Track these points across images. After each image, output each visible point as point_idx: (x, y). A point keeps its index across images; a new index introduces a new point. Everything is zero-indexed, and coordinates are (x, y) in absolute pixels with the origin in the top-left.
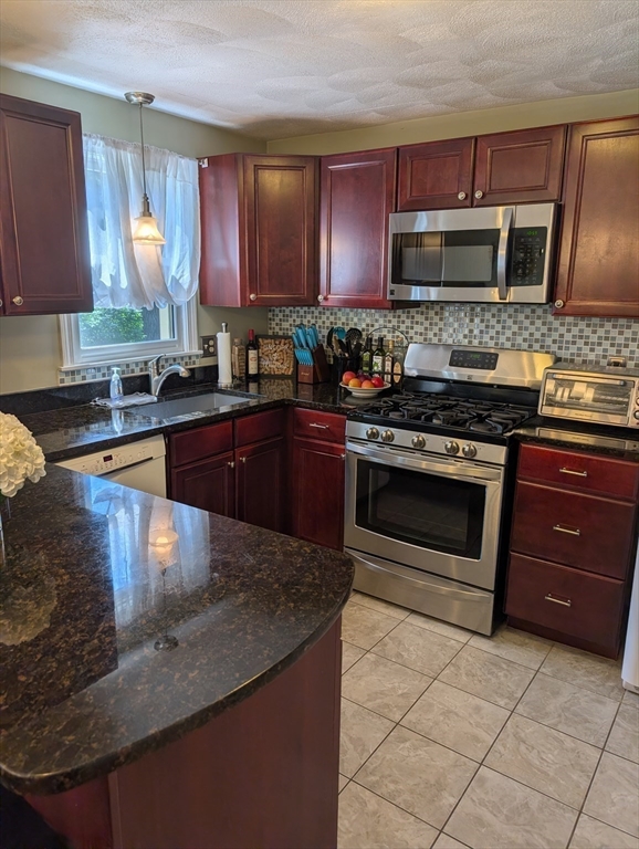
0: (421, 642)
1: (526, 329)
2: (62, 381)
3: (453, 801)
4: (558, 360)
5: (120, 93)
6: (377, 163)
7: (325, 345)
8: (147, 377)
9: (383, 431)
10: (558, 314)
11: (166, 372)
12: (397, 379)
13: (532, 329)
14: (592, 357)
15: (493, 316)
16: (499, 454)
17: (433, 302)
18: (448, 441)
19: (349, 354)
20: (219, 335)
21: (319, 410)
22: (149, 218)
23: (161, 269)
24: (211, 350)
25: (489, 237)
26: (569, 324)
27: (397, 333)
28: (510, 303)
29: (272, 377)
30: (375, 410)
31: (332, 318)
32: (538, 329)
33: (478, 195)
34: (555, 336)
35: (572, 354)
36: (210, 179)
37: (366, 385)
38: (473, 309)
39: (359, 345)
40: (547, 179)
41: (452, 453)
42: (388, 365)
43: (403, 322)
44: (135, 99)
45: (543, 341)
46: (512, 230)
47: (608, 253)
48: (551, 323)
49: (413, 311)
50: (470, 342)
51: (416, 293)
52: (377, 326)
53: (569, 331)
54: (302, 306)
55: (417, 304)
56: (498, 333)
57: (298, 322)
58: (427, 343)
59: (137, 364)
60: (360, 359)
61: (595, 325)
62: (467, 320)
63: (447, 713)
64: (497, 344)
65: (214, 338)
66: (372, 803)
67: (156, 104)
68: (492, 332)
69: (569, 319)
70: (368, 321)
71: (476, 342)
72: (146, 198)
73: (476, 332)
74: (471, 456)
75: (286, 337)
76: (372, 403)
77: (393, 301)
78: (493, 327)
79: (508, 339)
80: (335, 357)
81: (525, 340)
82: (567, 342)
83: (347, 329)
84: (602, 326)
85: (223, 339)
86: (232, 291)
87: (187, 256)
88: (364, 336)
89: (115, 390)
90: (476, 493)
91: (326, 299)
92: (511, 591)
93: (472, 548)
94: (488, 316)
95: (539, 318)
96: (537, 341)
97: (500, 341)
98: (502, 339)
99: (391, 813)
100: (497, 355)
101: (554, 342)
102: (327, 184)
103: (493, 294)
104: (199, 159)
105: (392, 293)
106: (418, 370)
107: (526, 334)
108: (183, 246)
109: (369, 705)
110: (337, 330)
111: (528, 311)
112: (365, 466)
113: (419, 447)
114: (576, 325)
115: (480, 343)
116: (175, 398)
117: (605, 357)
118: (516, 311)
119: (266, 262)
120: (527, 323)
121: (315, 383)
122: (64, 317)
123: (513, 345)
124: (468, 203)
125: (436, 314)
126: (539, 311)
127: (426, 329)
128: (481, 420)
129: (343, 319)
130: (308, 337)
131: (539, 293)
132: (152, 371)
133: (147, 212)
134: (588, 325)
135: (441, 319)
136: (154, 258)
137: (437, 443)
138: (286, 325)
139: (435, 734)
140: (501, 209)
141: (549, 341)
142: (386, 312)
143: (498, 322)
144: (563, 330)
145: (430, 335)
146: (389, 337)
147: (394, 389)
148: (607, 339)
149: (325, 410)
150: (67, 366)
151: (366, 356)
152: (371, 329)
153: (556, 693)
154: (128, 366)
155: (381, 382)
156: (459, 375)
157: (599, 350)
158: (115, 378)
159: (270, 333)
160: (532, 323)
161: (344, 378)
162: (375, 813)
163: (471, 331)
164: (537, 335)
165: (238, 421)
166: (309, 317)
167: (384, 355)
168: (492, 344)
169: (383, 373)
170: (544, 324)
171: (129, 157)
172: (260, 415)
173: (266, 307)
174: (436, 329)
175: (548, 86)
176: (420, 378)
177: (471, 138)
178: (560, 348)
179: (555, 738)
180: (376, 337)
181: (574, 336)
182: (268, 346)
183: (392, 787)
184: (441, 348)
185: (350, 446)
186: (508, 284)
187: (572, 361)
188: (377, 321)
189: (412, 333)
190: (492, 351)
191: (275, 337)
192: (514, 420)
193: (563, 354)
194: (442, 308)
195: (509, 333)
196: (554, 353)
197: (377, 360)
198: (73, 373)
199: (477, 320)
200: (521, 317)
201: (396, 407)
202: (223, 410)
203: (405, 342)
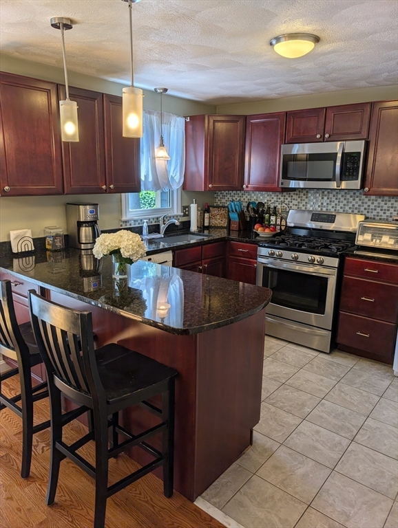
0: (294, 354)
1: (351, 202)
2: (121, 226)
3: (310, 410)
4: (367, 218)
5: (152, 88)
6: (276, 119)
7: (245, 210)
8: (159, 225)
9: (277, 252)
10: (366, 194)
11: (168, 223)
12: (283, 228)
13: (354, 202)
14: (384, 216)
15: (334, 196)
16: (335, 262)
17: (302, 189)
18: (310, 257)
19: (259, 215)
20: (192, 205)
21: (243, 242)
22: (162, 147)
23: (167, 172)
24: (187, 213)
25: (331, 157)
26: (373, 200)
27: (284, 205)
28: (342, 189)
29: (216, 227)
30: (273, 242)
31: (249, 197)
32: (357, 203)
33: (327, 136)
34: (366, 206)
35: (374, 215)
36: (190, 127)
37: (267, 231)
38: (323, 192)
39: (263, 211)
40: (361, 129)
41: (312, 262)
42: (279, 221)
43: (287, 199)
44: (159, 91)
45: (360, 209)
46: (343, 153)
47: (391, 164)
48: (363, 200)
49: (292, 193)
50: (321, 209)
51: (293, 184)
52: (273, 201)
53: (373, 203)
54: (233, 191)
55: (294, 190)
56: (336, 204)
57: (230, 199)
58: (299, 210)
59: (153, 219)
60: (264, 218)
61: (386, 201)
62: (320, 198)
63: (307, 381)
64: (335, 210)
65: (188, 207)
66: (273, 409)
67: (168, 92)
68: (333, 204)
69: (373, 197)
70: (268, 198)
71: (324, 209)
72: (162, 138)
73: (325, 204)
74: (321, 264)
75: (224, 207)
76: (271, 239)
77: (282, 188)
78: (334, 202)
79: (341, 208)
80: (250, 217)
81: (350, 208)
82: (372, 209)
83: (257, 202)
84: (390, 201)
85: (194, 207)
86: (200, 183)
87: (179, 165)
88: (266, 206)
89: (145, 231)
90: (323, 281)
91: (247, 187)
92: (340, 331)
93: (321, 309)
94: (331, 196)
95: (357, 197)
96: (356, 208)
97: (337, 209)
98: (338, 208)
99: (281, 412)
100: (335, 216)
101: (365, 209)
102: (249, 130)
103: (334, 185)
104: (186, 117)
105: (282, 184)
106: (294, 223)
107: (350, 205)
108: (177, 160)
109: (270, 376)
110: (252, 203)
111: (352, 193)
112: (266, 269)
113: (295, 260)
114: (376, 201)
115: (327, 209)
116: (171, 236)
117: (391, 217)
118: (346, 193)
119: (217, 168)
120: (351, 199)
121: (239, 230)
122: (123, 194)
123: (344, 211)
124: (322, 140)
125: (304, 195)
126: (358, 194)
127: (299, 202)
128: (326, 247)
129: (255, 197)
130: (237, 207)
131: (356, 184)
132: (161, 223)
133: (162, 145)
134: (382, 201)
135: (307, 198)
136: (164, 166)
137: (304, 257)
138: (223, 201)
139: (301, 388)
140: (339, 143)
141: (362, 209)
142: (278, 193)
143: (336, 199)
144: (369, 203)
145: (301, 205)
146: (279, 207)
147: (281, 233)
148: (392, 207)
149: (247, 242)
150: (124, 218)
151: (267, 216)
152: (270, 203)
153: (360, 376)
154: (149, 219)
155: (275, 229)
156: (316, 226)
157: (388, 213)
158: (145, 225)
159: (215, 204)
160: (354, 200)
161: (255, 227)
162: (274, 412)
163: (322, 204)
164: (356, 206)
165: (204, 247)
166: (236, 196)
167: (276, 216)
168: (333, 210)
169: (275, 225)
170: (360, 200)
171: (155, 118)
172: (213, 244)
173: (214, 191)
174: (304, 203)
175: (363, 83)
176: (295, 227)
177: (324, 108)
178: (368, 212)
179: (358, 392)
180: (272, 206)
181: (375, 206)
182: (214, 211)
183: (282, 404)
184: (306, 212)
185: (260, 260)
186: (341, 180)
187: (374, 219)
188: (273, 198)
189: (291, 204)
190: (334, 214)
191: (218, 207)
192: (343, 247)
193: (369, 215)
194: (307, 192)
195: (342, 205)
196: (365, 215)
197: (273, 218)
198: (126, 222)
199: (325, 198)
200: (348, 196)
201: (283, 241)
202: (192, 242)
203: (288, 209)
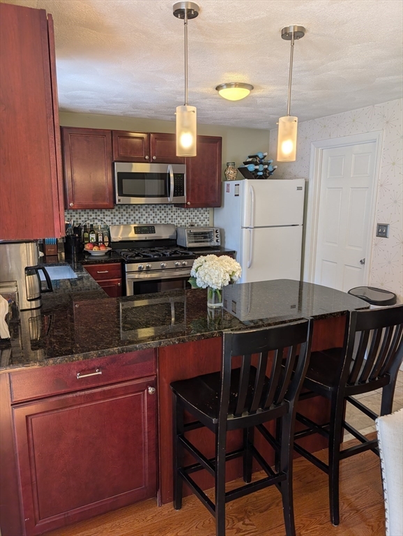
12: (106, 244)
13: (161, 215)
14: (183, 224)
21: (102, 263)
33: (154, 157)
34: (170, 217)
42: (100, 238)
53: (174, 214)
58: (121, 225)
61: (183, 211)
64: (154, 222)
71: (144, 222)
98: (156, 220)
105: (119, 200)
106: (120, 238)
107: (158, 217)
115: (147, 222)
120: (158, 212)
124: (149, 160)
127: (112, 218)
144: (172, 214)
148: (187, 216)
149: (105, 263)
151: (85, 235)
156: (139, 238)
157: (185, 221)
167: (96, 233)
168: (151, 222)
181: (176, 216)
185: (129, 276)
197: (93, 236)
199: (144, 212)
